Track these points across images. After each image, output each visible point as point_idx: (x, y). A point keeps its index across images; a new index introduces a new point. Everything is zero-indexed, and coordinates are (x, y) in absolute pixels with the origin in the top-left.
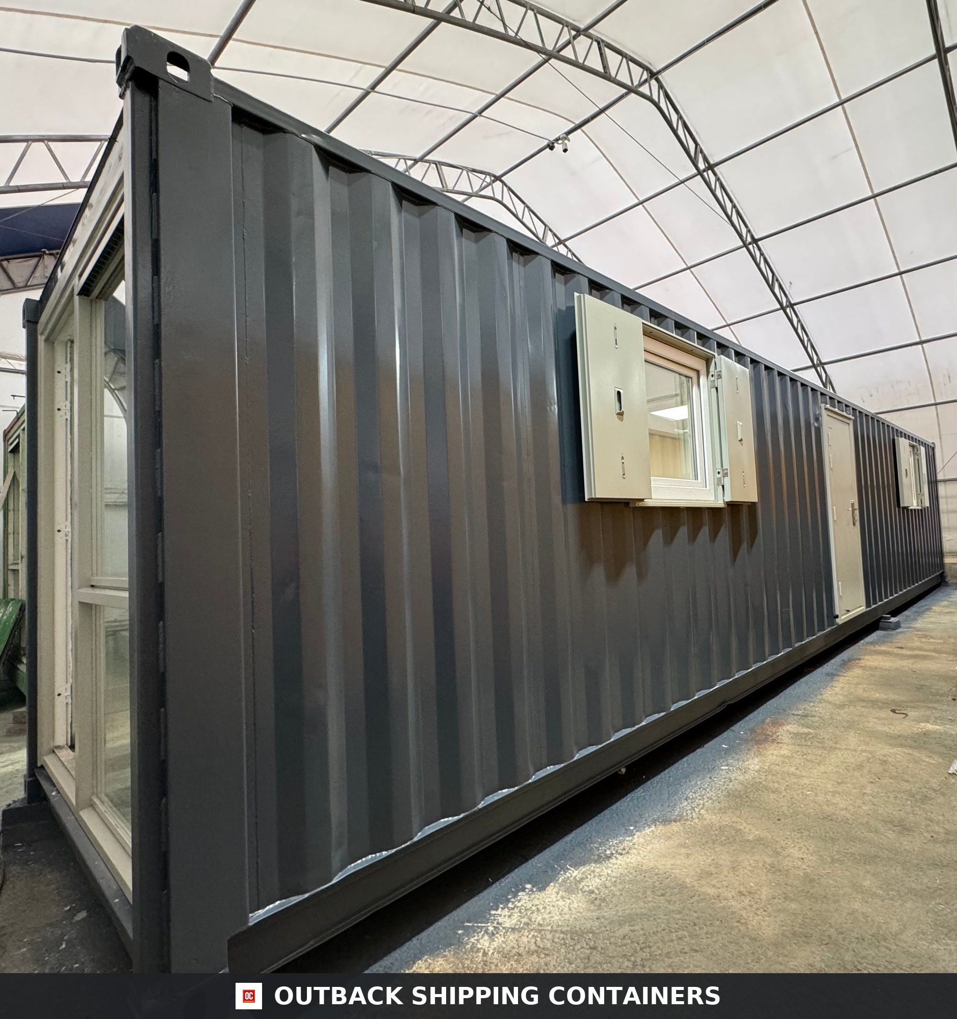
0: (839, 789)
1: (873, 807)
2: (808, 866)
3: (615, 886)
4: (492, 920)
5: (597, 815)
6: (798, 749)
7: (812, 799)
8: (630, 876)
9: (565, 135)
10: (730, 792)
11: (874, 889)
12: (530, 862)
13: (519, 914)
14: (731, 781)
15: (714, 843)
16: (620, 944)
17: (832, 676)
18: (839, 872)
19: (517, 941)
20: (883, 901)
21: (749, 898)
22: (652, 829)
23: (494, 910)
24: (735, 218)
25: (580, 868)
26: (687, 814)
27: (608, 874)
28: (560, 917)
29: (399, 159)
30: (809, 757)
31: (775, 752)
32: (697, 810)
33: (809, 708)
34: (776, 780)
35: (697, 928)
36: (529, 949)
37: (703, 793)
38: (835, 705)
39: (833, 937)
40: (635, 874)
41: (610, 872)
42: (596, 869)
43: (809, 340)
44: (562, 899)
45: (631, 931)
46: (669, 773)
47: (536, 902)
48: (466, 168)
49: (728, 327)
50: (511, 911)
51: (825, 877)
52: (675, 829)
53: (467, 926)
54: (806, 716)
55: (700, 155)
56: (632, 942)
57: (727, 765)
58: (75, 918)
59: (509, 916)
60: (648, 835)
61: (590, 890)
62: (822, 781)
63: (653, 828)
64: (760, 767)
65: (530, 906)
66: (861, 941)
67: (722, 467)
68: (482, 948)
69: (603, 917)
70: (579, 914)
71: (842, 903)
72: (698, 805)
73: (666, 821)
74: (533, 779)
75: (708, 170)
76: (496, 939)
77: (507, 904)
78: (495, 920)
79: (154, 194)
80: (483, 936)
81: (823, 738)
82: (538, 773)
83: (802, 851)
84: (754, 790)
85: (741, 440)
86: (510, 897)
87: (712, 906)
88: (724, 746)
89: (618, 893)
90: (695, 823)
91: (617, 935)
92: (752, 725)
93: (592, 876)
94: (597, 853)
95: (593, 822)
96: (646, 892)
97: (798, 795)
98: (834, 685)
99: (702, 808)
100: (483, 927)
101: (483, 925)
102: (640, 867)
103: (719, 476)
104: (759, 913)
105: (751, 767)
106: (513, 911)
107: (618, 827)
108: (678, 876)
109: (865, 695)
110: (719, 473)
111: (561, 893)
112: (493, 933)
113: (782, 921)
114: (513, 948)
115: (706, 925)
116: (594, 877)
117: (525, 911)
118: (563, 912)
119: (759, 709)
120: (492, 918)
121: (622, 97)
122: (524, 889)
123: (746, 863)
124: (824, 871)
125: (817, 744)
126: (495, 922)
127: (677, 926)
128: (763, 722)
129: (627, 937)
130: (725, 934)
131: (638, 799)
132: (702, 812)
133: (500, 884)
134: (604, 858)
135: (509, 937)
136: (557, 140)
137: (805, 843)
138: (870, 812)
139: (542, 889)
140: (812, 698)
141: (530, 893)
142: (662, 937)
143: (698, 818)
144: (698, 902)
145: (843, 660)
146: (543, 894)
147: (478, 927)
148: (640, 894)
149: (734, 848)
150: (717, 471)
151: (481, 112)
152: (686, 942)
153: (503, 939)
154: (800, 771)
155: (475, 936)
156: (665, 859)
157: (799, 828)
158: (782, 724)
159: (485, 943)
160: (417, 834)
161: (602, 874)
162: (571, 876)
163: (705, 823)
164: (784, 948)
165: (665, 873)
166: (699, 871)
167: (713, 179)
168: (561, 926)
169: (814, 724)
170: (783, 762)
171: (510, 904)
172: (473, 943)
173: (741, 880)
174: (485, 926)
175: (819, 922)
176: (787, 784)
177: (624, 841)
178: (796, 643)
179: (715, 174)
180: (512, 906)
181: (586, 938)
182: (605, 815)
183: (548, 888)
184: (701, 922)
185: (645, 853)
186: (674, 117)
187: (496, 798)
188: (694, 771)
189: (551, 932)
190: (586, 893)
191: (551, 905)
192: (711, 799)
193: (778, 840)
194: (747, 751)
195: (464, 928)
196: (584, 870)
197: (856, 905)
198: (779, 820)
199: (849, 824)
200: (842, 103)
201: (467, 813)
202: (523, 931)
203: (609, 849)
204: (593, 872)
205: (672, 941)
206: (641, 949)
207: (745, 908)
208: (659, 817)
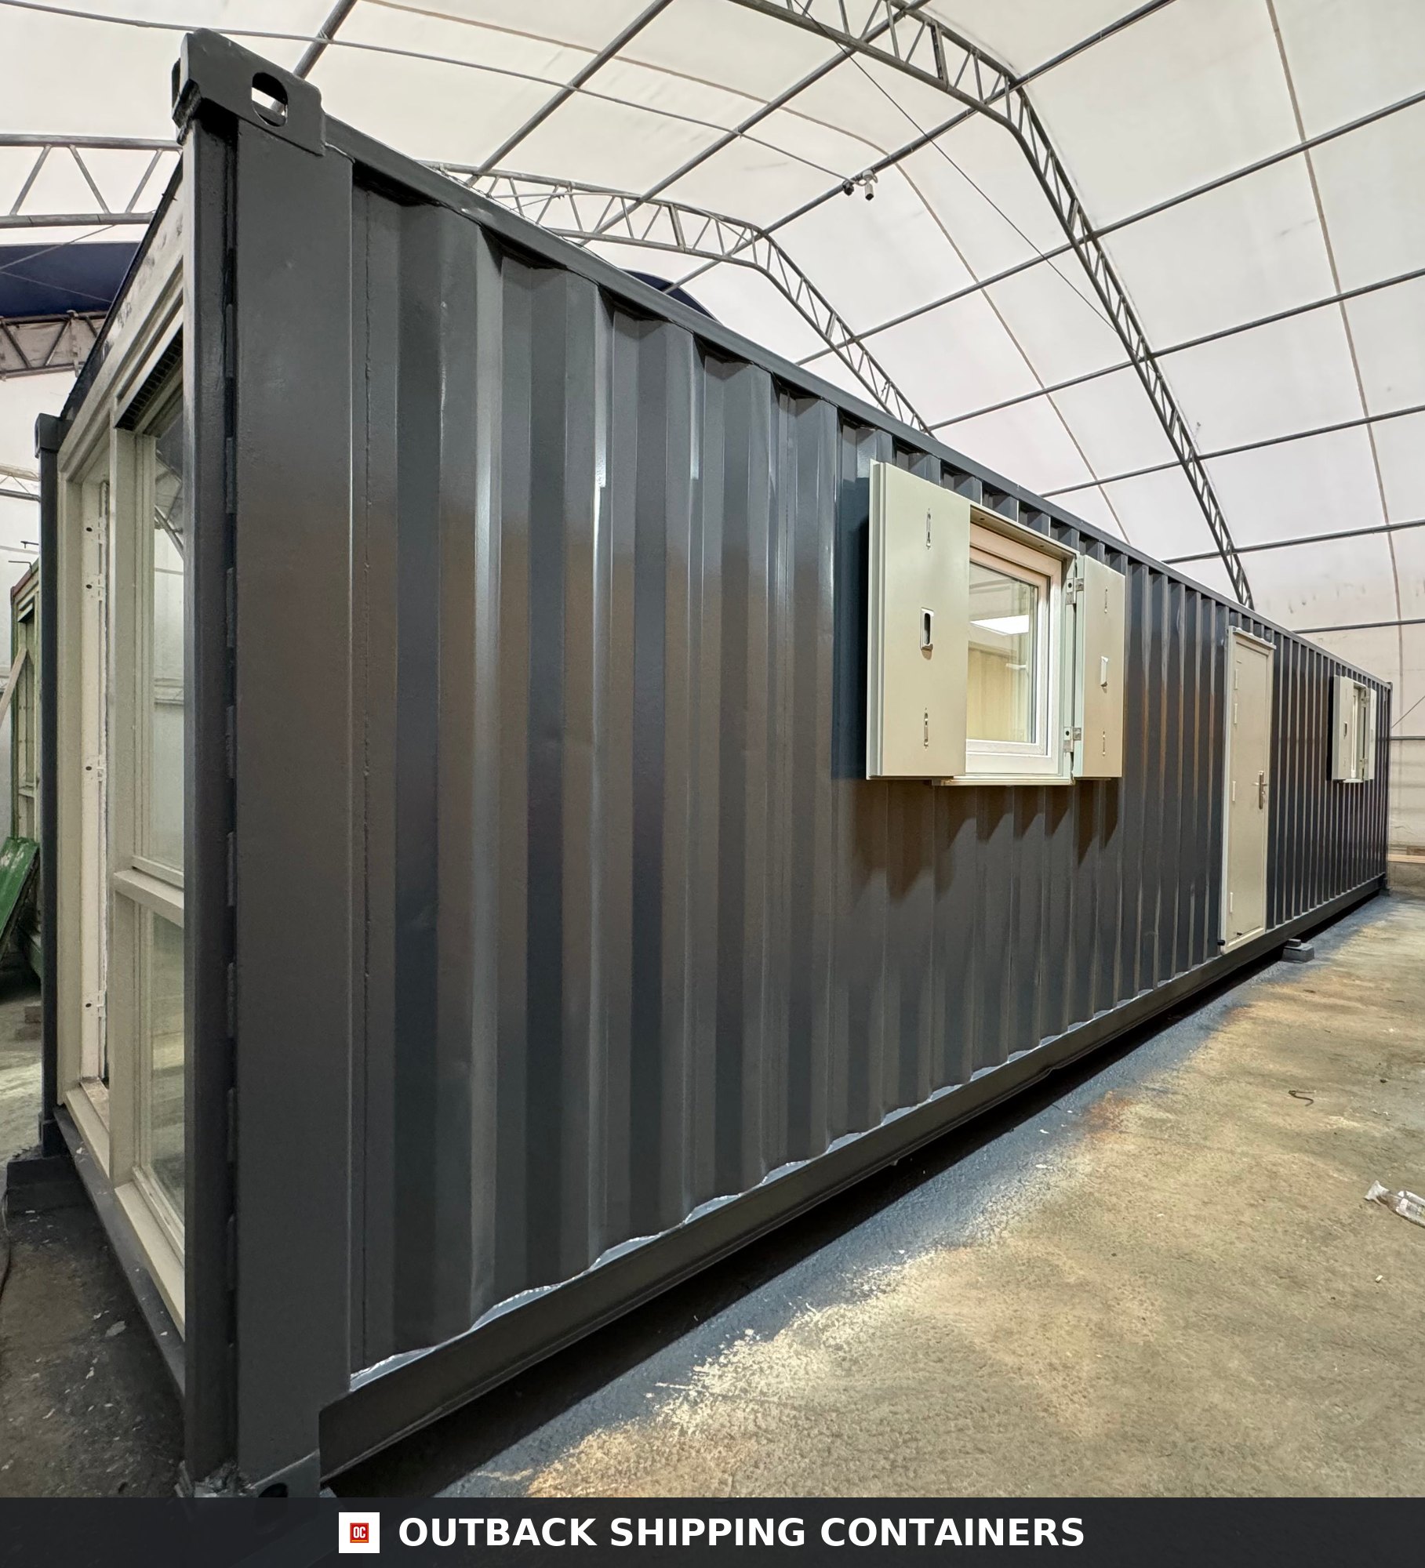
0: (1205, 1212)
1: (1252, 1244)
2: (1151, 1331)
3: (873, 1341)
4: (694, 1380)
5: (853, 1227)
6: (1149, 1145)
7: (1164, 1224)
8: (896, 1327)
9: (870, 172)
10: (1047, 1205)
11: (1244, 1375)
12: (754, 1294)
13: (734, 1375)
14: (1049, 1189)
15: (1018, 1286)
16: (874, 1432)
17: (1207, 1029)
18: (1195, 1342)
19: (729, 1416)
20: (1255, 1394)
21: (1063, 1375)
22: (930, 1255)
23: (698, 1365)
24: (1122, 319)
25: (824, 1310)
26: (982, 1235)
27: (864, 1322)
28: (792, 1384)
29: (614, 197)
30: (1165, 1158)
31: (1116, 1147)
32: (997, 1230)
33: (1170, 1079)
34: (1114, 1191)
35: (985, 1415)
36: (745, 1430)
37: (1008, 1204)
38: (1209, 1077)
39: (1180, 1444)
40: (902, 1324)
41: (866, 1319)
42: (847, 1313)
43: (1218, 513)
44: (797, 1355)
45: (891, 1412)
46: (960, 1168)
47: (760, 1358)
48: (715, 215)
49: (1097, 486)
50: (723, 1369)
51: (1174, 1349)
52: (965, 1258)
53: (659, 1387)
54: (1165, 1092)
55: (1078, 216)
56: (892, 1430)
57: (1045, 1162)
58: (108, 1331)
59: (720, 1377)
60: (926, 1265)
61: (837, 1344)
62: (1181, 1197)
63: (932, 1254)
64: (1093, 1169)
65: (751, 1363)
66: (1218, 1454)
67: (1073, 725)
68: (678, 1423)
69: (854, 1388)
70: (819, 1381)
71: (1196, 1394)
72: (1000, 1223)
73: (952, 1246)
74: (765, 1181)
75: (1088, 240)
76: (699, 1411)
77: (718, 1358)
78: (699, 1380)
79: (230, 305)
80: (682, 1404)
81: (1188, 1130)
82: (772, 1172)
83: (1144, 1307)
84: (1082, 1206)
85: (1105, 685)
86: (722, 1346)
87: (1009, 1383)
88: (1042, 1131)
89: (876, 1353)
90: (993, 1251)
91: (872, 1418)
92: (1086, 1099)
93: (841, 1323)
94: (850, 1288)
95: (847, 1238)
96: (916, 1354)
97: (1145, 1218)
98: (1210, 1045)
99: (1005, 1229)
100: (681, 1390)
101: (682, 1387)
102: (910, 1313)
103: (1067, 738)
104: (1076, 1398)
105: (1080, 1168)
106: (726, 1369)
107: (883, 1248)
108: (964, 1332)
109: (1254, 1064)
110: (1067, 733)
111: (795, 1346)
112: (696, 1401)
113: (1108, 1415)
114: (723, 1426)
115: (999, 1413)
116: (844, 1324)
117: (742, 1371)
118: (796, 1377)
119: (1097, 1076)
120: (696, 1377)
121: (962, 117)
122: (742, 1337)
123: (1062, 1319)
124: (1172, 1341)
125: (1178, 1138)
126: (700, 1384)
127: (957, 1410)
128: (1102, 1096)
129: (885, 1422)
130: (1024, 1429)
131: (913, 1205)
132: (1005, 1234)
133: (709, 1326)
134: (859, 1297)
135: (718, 1409)
136: (858, 179)
137: (1150, 1294)
138: (1247, 1253)
139: (769, 1337)
140: (1176, 1064)
141: (751, 1342)
142: (936, 1425)
143: (998, 1243)
144: (990, 1375)
145: (1225, 1006)
146: (770, 1346)
147: (675, 1390)
148: (907, 1357)
149: (1046, 1294)
150: (1066, 730)
151: (743, 129)
152: (968, 1436)
153: (709, 1411)
154: (1150, 1180)
155: (669, 1404)
156: (947, 1304)
157: (1142, 1269)
158: (1129, 1103)
159: (682, 1415)
160: (594, 1261)
161: (855, 1321)
162: (812, 1321)
163: (1008, 1252)
164: (1108, 1456)
165: (945, 1327)
166: (994, 1327)
167: (1093, 254)
168: (793, 1397)
169: (1176, 1106)
170: (1126, 1165)
171: (723, 1357)
172: (667, 1414)
173: (1054, 1345)
174: (685, 1390)
175: (1160, 1420)
176: (1130, 1198)
177: (889, 1271)
178: (1159, 980)
179: (1098, 247)
180: (725, 1362)
181: (826, 1420)
182: (864, 1228)
183: (776, 1338)
184: (992, 1407)
185: (918, 1293)
186: (1042, 154)
187: (711, 1209)
188: (997, 1168)
189: (779, 1405)
190: (831, 1349)
191: (780, 1363)
192: (1018, 1214)
193: (1111, 1286)
194: (1075, 1142)
195: (655, 1390)
196: (830, 1312)
197: (1216, 1398)
198: (1114, 1255)
199: (1215, 1269)
200: (1305, 148)
201: (666, 1232)
202: (738, 1401)
203: (868, 1282)
204: (843, 1316)
205: (949, 1432)
206: (905, 1442)
207: (1055, 1390)
208: (941, 1238)
